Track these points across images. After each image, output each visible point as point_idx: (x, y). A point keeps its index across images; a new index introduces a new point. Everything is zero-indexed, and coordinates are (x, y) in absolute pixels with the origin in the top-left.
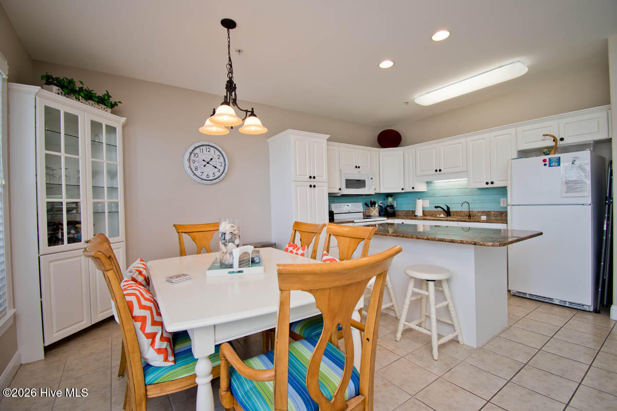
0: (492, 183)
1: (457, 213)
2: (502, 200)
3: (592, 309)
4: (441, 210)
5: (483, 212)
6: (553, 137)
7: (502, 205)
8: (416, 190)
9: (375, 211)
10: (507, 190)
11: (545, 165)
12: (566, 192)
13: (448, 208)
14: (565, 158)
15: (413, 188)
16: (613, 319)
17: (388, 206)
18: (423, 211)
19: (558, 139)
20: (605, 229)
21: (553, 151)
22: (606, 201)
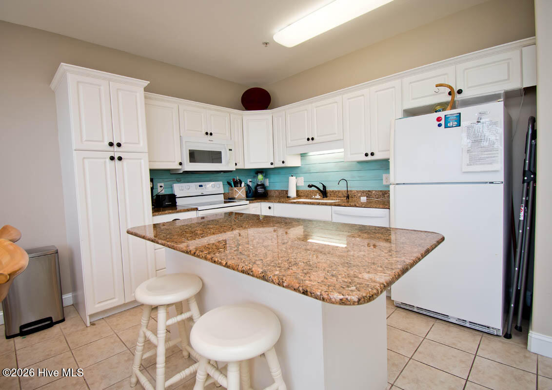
0: (372, 154)
1: (335, 194)
2: (384, 176)
3: (501, 333)
4: (316, 189)
5: (363, 192)
6: (450, 87)
7: (385, 183)
8: (288, 164)
9: (241, 192)
10: (389, 162)
11: (440, 125)
12: (468, 165)
13: (324, 187)
14: (468, 114)
15: (283, 162)
16: (532, 351)
17: (258, 185)
18: (297, 191)
19: (456, 91)
20: (522, 218)
21: (449, 107)
22: (524, 177)
